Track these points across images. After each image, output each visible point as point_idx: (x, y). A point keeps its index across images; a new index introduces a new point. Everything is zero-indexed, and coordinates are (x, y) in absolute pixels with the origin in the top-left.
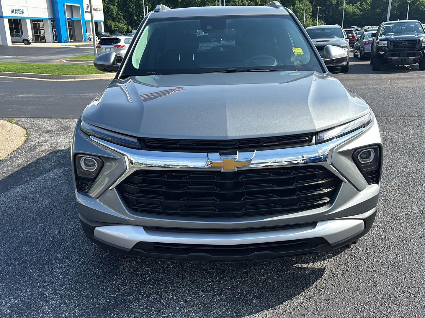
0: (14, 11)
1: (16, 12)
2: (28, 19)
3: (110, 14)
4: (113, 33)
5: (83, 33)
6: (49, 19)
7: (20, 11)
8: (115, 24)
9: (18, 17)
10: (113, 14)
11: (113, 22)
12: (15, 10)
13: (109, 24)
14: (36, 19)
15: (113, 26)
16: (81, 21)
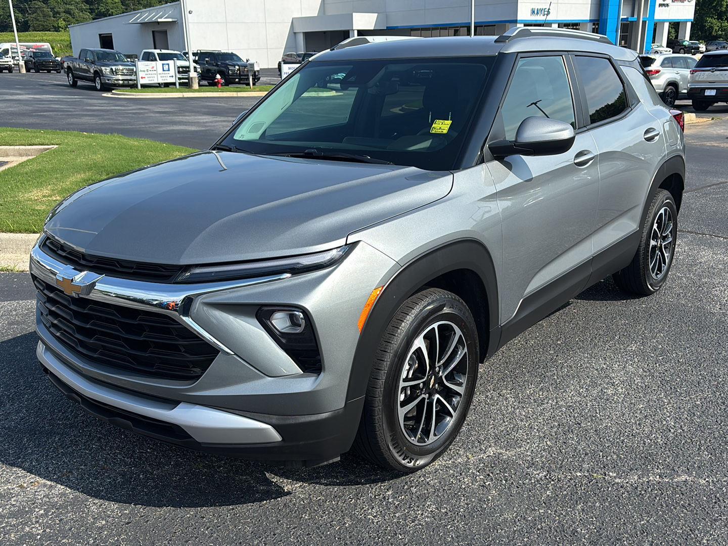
0: (536, 12)
1: (537, 13)
2: (554, 23)
3: (715, 6)
4: (710, 42)
5: (646, 43)
6: (591, 21)
7: (546, 10)
8: (721, 23)
9: (540, 20)
10: (721, 6)
11: (718, 20)
12: (538, 10)
13: (709, 24)
14: (570, 22)
15: (716, 28)
16: (647, 22)
